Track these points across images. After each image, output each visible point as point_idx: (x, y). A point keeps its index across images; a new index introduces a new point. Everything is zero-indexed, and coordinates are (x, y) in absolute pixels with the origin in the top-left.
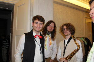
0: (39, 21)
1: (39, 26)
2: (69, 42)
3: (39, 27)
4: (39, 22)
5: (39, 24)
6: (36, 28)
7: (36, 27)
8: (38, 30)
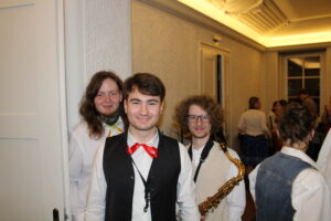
0: (144, 94)
1: (144, 113)
2: (204, 155)
3: (148, 116)
4: (144, 98)
5: (144, 104)
6: (136, 120)
7: (137, 118)
8: (143, 126)
